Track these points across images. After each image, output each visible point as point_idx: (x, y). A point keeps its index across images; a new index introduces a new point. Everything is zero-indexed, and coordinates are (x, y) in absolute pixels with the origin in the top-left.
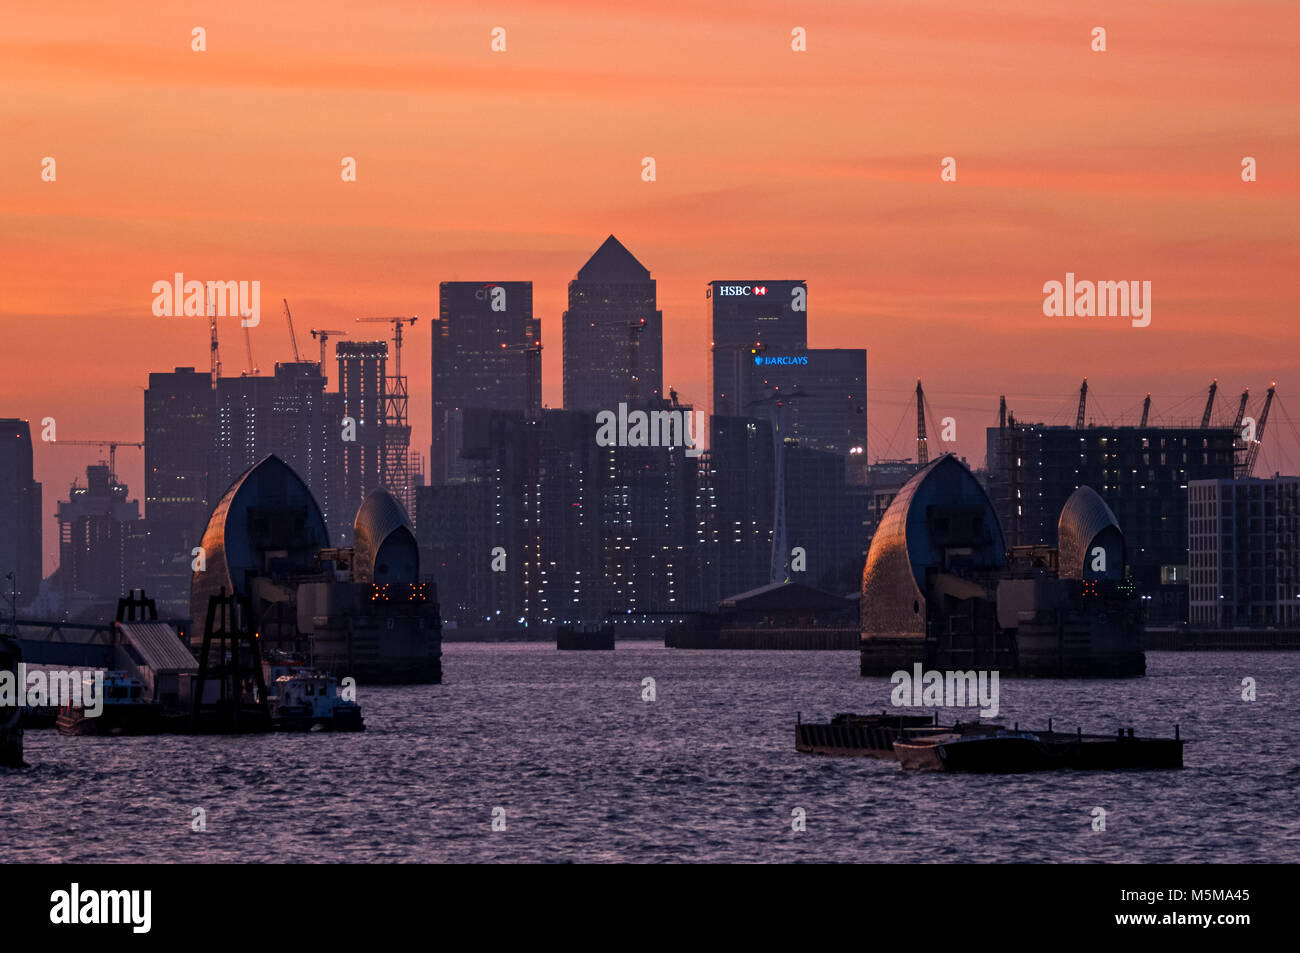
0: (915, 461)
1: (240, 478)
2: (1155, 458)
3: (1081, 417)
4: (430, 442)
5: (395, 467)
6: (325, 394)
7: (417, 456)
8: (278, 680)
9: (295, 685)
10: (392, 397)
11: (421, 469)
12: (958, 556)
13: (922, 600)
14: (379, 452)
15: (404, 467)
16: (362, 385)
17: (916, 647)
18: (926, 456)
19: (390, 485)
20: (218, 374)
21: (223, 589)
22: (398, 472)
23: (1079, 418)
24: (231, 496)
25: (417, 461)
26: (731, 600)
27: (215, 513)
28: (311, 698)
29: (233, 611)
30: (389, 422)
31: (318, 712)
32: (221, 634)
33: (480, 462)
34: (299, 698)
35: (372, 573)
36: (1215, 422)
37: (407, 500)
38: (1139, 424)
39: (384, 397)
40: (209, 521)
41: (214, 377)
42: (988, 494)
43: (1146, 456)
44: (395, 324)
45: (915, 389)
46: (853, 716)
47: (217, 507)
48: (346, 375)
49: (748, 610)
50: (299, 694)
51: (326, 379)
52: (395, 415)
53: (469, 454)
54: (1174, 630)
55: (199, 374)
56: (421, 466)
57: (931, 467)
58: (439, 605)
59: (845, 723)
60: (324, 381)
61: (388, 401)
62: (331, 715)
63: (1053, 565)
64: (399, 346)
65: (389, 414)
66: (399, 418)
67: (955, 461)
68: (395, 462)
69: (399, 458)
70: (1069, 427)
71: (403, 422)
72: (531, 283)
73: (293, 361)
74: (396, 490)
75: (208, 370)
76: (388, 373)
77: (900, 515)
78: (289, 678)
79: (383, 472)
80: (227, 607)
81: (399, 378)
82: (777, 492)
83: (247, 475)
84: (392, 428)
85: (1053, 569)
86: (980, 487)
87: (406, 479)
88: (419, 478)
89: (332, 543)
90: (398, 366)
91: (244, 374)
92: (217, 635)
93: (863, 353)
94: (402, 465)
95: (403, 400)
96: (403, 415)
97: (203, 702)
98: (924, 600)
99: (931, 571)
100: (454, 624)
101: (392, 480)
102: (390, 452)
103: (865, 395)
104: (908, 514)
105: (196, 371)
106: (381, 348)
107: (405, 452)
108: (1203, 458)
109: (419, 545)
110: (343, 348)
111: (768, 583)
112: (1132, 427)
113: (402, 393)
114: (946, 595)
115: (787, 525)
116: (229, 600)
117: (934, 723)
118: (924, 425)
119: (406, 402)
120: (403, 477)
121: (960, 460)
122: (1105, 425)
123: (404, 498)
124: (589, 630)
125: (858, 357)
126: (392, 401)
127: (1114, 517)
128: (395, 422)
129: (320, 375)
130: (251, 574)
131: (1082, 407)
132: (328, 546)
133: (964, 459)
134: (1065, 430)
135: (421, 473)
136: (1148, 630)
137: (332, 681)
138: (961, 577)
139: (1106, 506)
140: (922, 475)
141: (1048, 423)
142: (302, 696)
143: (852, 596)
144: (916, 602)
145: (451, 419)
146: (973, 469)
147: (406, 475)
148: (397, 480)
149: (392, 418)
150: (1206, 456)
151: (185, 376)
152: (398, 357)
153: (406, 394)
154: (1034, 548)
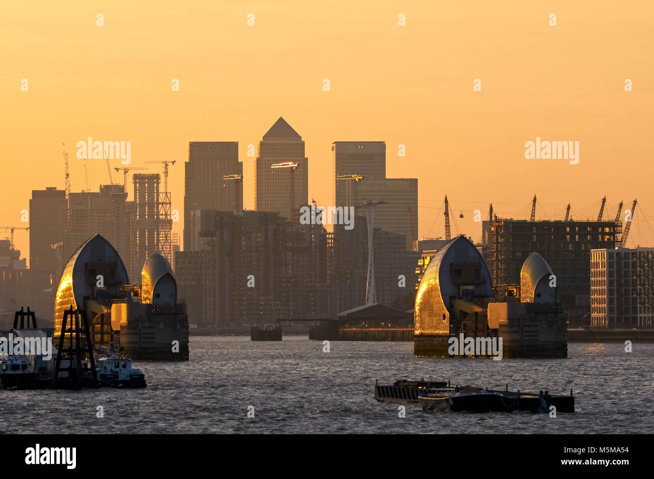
0: (444, 239)
1: (81, 247)
2: (573, 237)
3: (533, 215)
4: (183, 228)
5: (164, 241)
6: (127, 202)
7: (176, 236)
8: (100, 360)
9: (109, 362)
10: (163, 203)
11: (178, 242)
12: (466, 289)
13: (447, 313)
14: (156, 233)
15: (169, 241)
16: (147, 197)
17: (444, 338)
18: (449, 236)
19: (161, 251)
20: (69, 191)
21: (71, 306)
22: (165, 244)
23: (532, 216)
24: (76, 256)
25: (176, 238)
26: (344, 313)
27: (67, 266)
28: (117, 370)
29: (77, 318)
30: (161, 217)
31: (121, 377)
32: (70, 330)
33: (210, 238)
34: (111, 370)
35: (152, 298)
36: (605, 218)
37: (171, 259)
38: (564, 219)
39: (158, 203)
40: (64, 270)
41: (67, 193)
42: (483, 257)
43: (568, 237)
44: (164, 164)
45: (444, 200)
46: (405, 381)
47: (68, 262)
48: (138, 192)
49: (353, 319)
50: (111, 368)
51: (127, 193)
52: (164, 213)
53: (203, 234)
54: (583, 330)
55: (58, 191)
56: (178, 241)
57: (452, 242)
58: (188, 315)
59: (400, 385)
60: (126, 195)
61: (160, 206)
62: (129, 379)
63: (518, 295)
64: (166, 176)
65: (161, 213)
66: (166, 215)
67: (465, 238)
68: (164, 238)
69: (166, 236)
70: (526, 221)
71: (169, 217)
72: (238, 142)
73: (110, 184)
74: (165, 254)
75: (64, 189)
76: (160, 191)
77: (435, 267)
78: (106, 359)
79: (158, 243)
80: (74, 316)
81: (166, 193)
82: (370, 255)
83: (84, 245)
84: (163, 220)
85: (518, 297)
86: (479, 253)
87: (170, 248)
88: (177, 247)
89: (131, 282)
90: (166, 187)
91: (83, 191)
92: (68, 331)
93: (416, 180)
94: (168, 240)
95: (168, 205)
96: (169, 213)
97: (60, 367)
98: (448, 314)
99: (452, 298)
100: (196, 326)
101: (163, 248)
102: (161, 233)
103: (417, 203)
104: (440, 267)
105: (57, 189)
106: (157, 177)
107: (169, 233)
108: (598, 238)
109: (177, 282)
110: (136, 177)
111: (364, 304)
112: (561, 221)
113: (168, 202)
114: (460, 311)
115: (375, 273)
116: (75, 313)
117: (448, 386)
118: (448, 220)
119: (170, 206)
120: (168, 247)
121: (468, 238)
122: (546, 220)
123: (169, 258)
124: (268, 329)
125: (414, 183)
126: (162, 205)
127: (550, 269)
128: (164, 217)
129: (124, 192)
130: (86, 298)
131: (534, 210)
132: (128, 284)
133: (470, 238)
134: (525, 222)
135: (178, 244)
136: (568, 330)
137: (129, 361)
138: (468, 301)
139: (546, 263)
140: (448, 246)
141: (515, 218)
142: (113, 368)
143: (409, 311)
144: (444, 314)
145: (194, 215)
146: (475, 243)
147: (170, 246)
148: (165, 248)
149: (162, 215)
150: (600, 236)
151: (51, 191)
152: (166, 182)
153: (170, 202)
154: (507, 286)
